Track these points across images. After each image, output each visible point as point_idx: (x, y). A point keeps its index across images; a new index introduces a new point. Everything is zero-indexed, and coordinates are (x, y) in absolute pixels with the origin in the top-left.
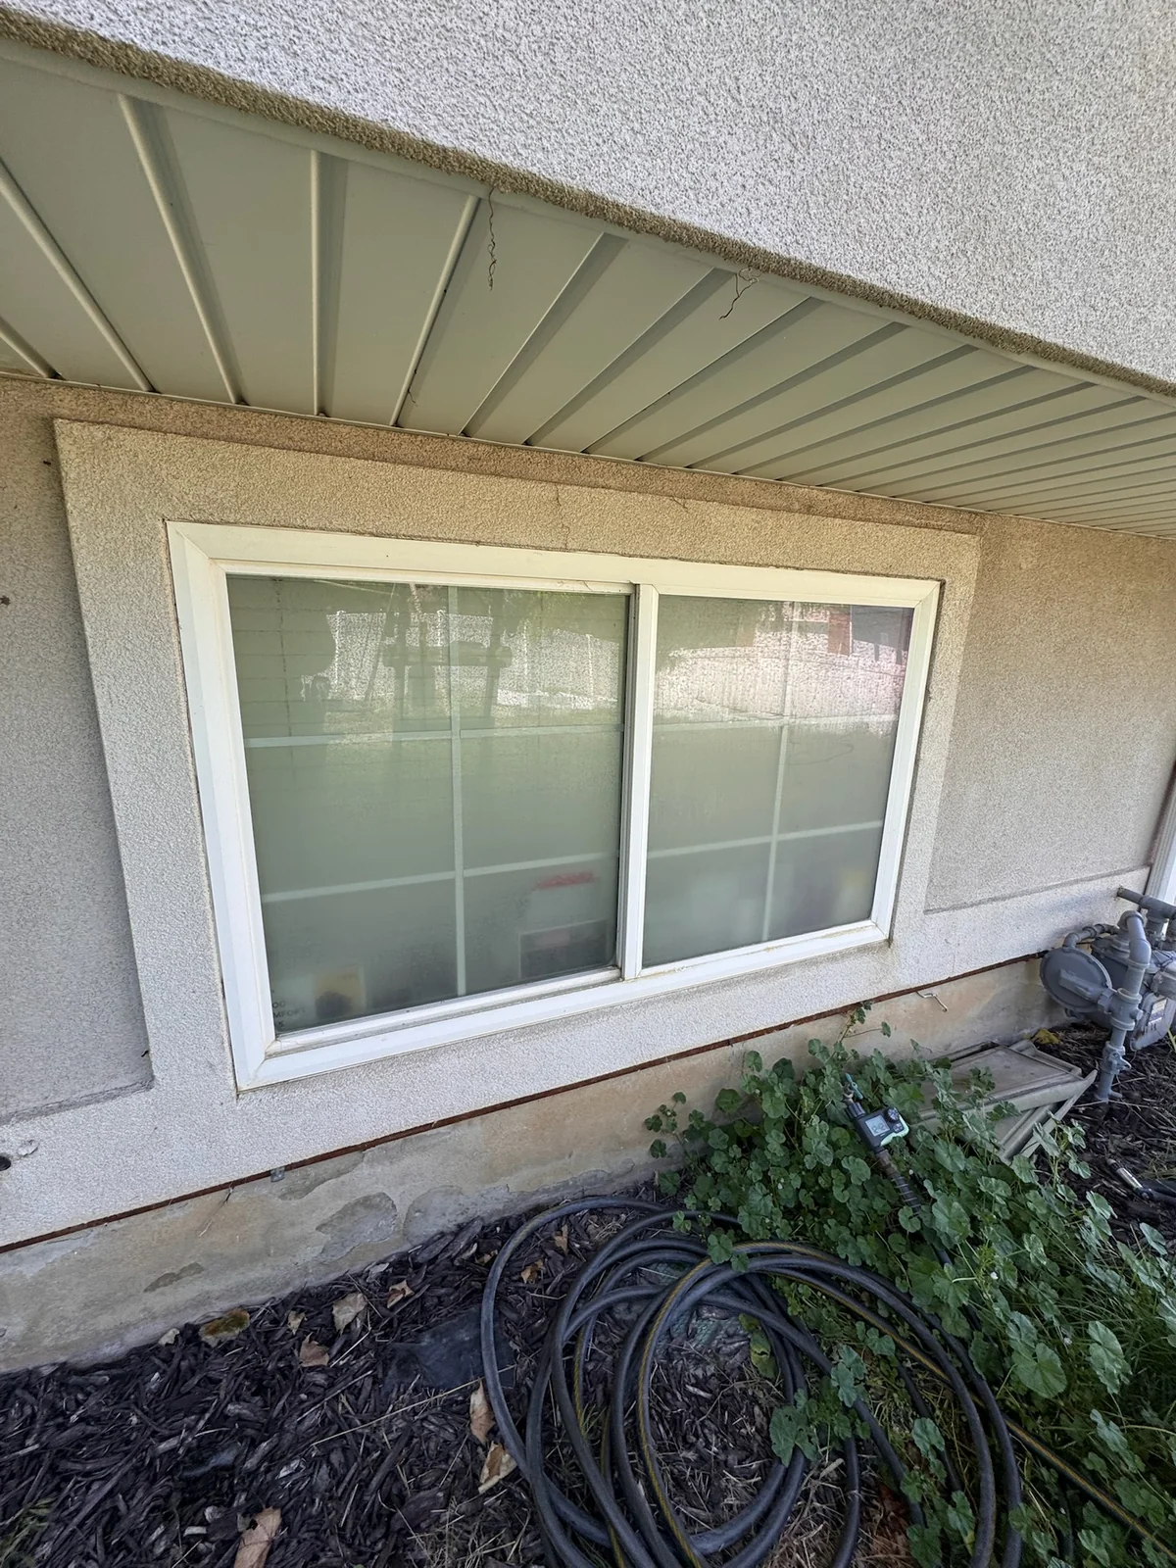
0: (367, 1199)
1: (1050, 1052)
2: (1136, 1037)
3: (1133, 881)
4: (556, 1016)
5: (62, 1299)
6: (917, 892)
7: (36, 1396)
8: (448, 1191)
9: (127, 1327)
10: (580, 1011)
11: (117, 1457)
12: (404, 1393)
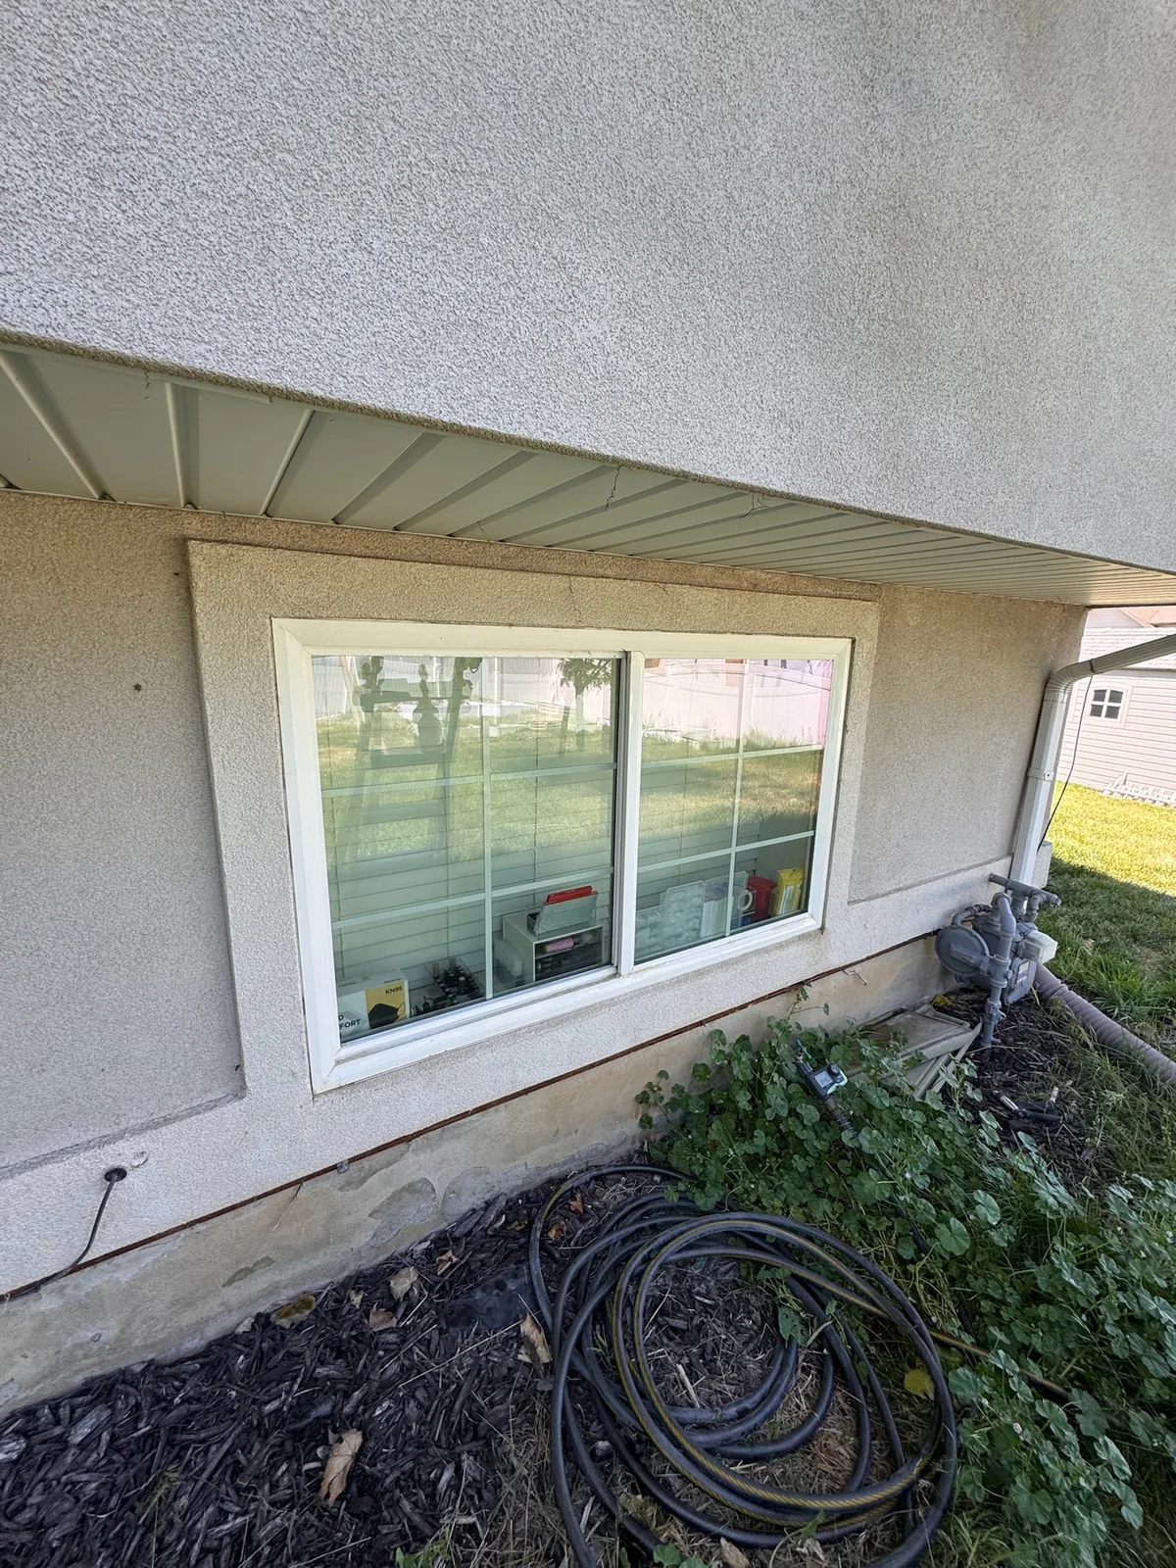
0: (411, 1184)
1: (945, 1012)
2: (1009, 993)
3: (1000, 868)
4: (569, 1010)
5: (152, 1301)
6: (842, 888)
7: (137, 1388)
8: (479, 1172)
9: (206, 1321)
10: (586, 1004)
11: (227, 1423)
12: (468, 1337)
